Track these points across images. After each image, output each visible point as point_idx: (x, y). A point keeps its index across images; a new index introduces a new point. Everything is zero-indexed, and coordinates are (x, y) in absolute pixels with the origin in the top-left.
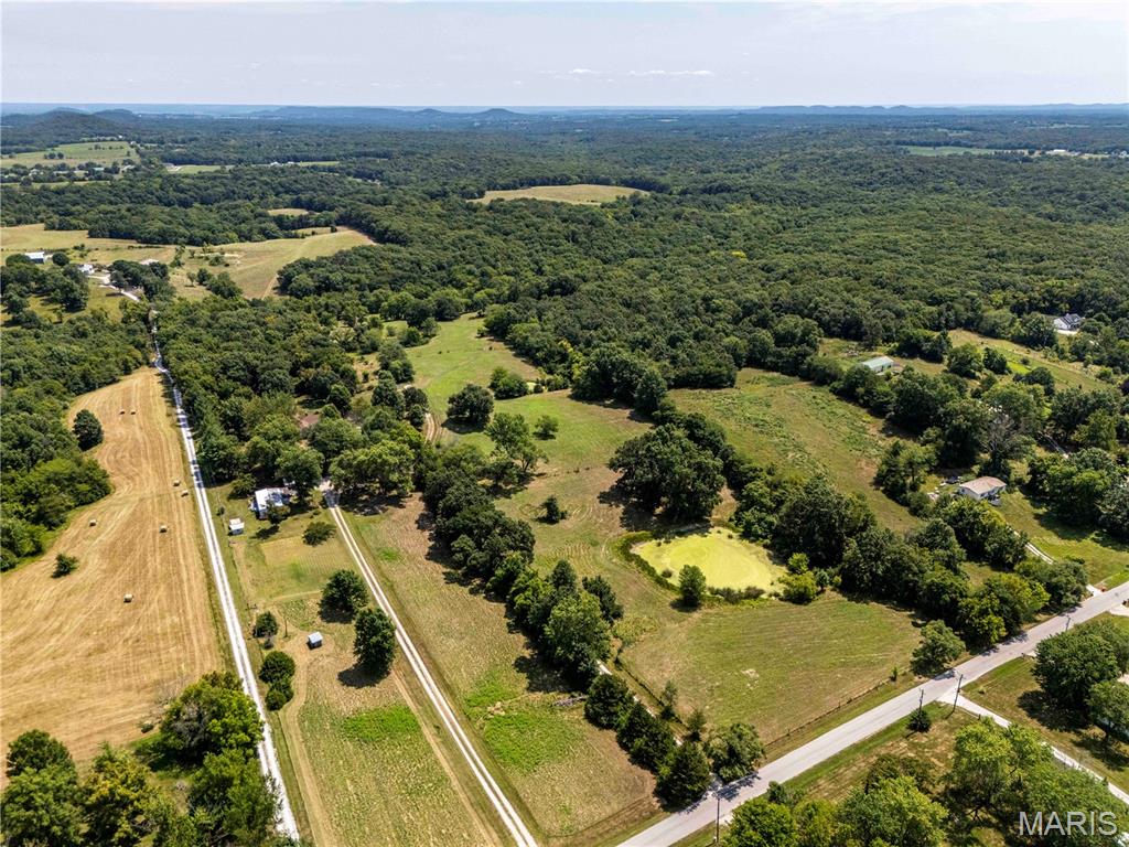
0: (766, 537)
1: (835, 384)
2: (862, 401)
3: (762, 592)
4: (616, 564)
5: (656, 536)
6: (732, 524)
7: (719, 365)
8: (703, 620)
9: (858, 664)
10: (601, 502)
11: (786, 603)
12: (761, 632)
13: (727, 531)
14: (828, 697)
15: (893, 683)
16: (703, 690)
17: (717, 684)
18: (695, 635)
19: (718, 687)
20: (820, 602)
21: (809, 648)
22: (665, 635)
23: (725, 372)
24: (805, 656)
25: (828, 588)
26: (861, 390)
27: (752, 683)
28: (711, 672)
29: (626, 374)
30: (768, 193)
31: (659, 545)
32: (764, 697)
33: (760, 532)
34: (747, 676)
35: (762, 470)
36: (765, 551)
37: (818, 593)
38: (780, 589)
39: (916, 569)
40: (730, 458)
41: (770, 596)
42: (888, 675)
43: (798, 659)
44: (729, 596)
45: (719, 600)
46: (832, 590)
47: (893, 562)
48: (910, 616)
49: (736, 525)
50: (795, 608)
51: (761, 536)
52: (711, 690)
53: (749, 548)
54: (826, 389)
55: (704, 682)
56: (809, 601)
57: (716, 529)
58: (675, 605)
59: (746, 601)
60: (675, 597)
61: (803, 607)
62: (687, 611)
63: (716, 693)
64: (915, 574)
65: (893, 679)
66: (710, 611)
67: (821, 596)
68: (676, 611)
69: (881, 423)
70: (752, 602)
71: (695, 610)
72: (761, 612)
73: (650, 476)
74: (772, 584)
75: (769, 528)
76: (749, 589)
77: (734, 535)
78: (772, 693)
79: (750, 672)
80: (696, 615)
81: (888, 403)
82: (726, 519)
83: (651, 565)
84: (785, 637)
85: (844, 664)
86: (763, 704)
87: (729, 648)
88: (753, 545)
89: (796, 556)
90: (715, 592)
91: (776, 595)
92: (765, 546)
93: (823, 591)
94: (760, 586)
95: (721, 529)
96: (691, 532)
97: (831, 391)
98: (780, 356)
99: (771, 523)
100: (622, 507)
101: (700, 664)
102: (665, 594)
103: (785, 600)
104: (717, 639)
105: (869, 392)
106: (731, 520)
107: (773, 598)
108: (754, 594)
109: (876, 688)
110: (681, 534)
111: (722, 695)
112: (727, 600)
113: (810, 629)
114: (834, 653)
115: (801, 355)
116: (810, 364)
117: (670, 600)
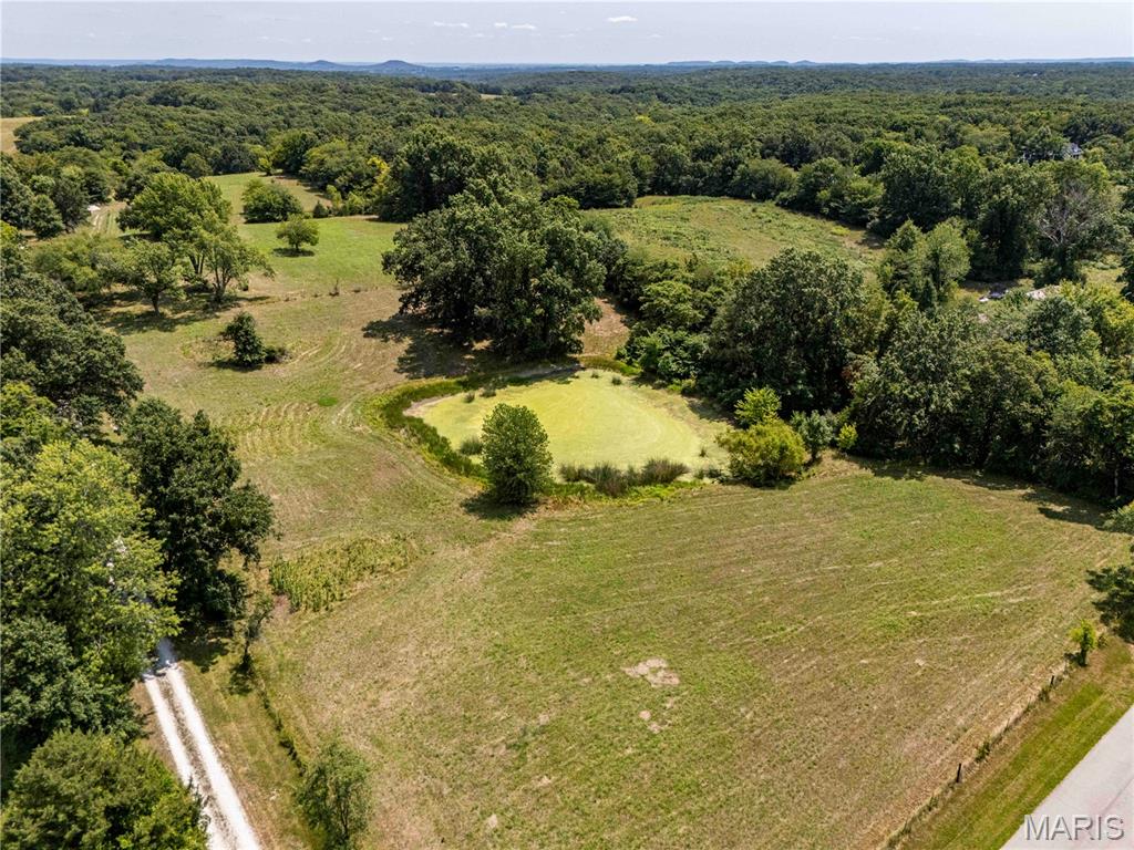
0: (687, 376)
1: (784, 194)
2: (826, 210)
3: (681, 470)
4: (360, 435)
5: (465, 386)
6: (622, 363)
7: (608, 171)
8: (536, 536)
9: (961, 621)
10: (365, 336)
11: (738, 488)
12: (680, 554)
13: (609, 375)
14: (910, 744)
15: (1082, 676)
16: (493, 749)
17: (543, 719)
18: (508, 572)
19: (543, 730)
20: (814, 481)
21: (814, 585)
22: (427, 577)
23: (618, 181)
24: (806, 608)
25: (827, 455)
26: (824, 194)
27: (655, 706)
28: (531, 677)
29: (454, 166)
30: (677, 94)
31: (470, 399)
32: (697, 760)
33: (674, 367)
34: (640, 684)
35: (676, 267)
36: (685, 401)
37: (808, 465)
38: (722, 461)
39: (1036, 388)
40: (620, 261)
41: (700, 476)
42: (1058, 652)
43: (791, 620)
44: (607, 482)
45: (582, 490)
46: (835, 458)
47: (980, 381)
48: (1029, 498)
49: (630, 363)
50: (759, 498)
51: (677, 376)
52: (519, 746)
53: (652, 398)
54: (770, 204)
55: (501, 715)
56: (790, 480)
57: (590, 372)
58: (476, 506)
59: (642, 489)
60: (474, 488)
61: (777, 494)
62: (502, 517)
63: (536, 753)
64: (1035, 401)
65: (1080, 660)
66: (557, 514)
67: (814, 469)
68: (473, 518)
69: (859, 235)
70: (659, 489)
71: (521, 514)
72: (679, 510)
73: (451, 264)
74: (703, 454)
75: (694, 357)
76: (652, 465)
77: (624, 379)
78: (723, 742)
79: (652, 669)
80: (523, 525)
81: (870, 205)
82: (610, 356)
83: (441, 433)
84: (745, 562)
85: (921, 627)
86: (696, 790)
87: (595, 600)
88: (660, 392)
89: (753, 396)
90: (574, 476)
91: (713, 474)
92: (686, 393)
93: (815, 461)
94: (675, 459)
95: (600, 372)
96: (539, 378)
97: (777, 205)
98: (699, 173)
99: (696, 349)
100: (408, 342)
101: (502, 654)
102: (457, 486)
103: (735, 483)
104: (567, 578)
105: (837, 196)
106: (619, 356)
107: (707, 480)
108: (662, 475)
109: (1044, 695)
110: (518, 382)
111: (554, 763)
112: (600, 489)
113: (805, 539)
114: (884, 596)
115: (730, 164)
116: (744, 174)
117: (464, 496)
